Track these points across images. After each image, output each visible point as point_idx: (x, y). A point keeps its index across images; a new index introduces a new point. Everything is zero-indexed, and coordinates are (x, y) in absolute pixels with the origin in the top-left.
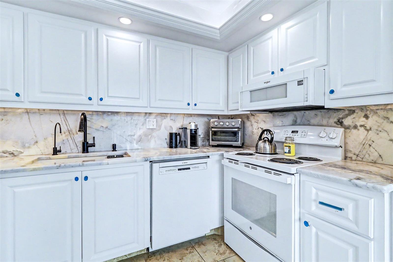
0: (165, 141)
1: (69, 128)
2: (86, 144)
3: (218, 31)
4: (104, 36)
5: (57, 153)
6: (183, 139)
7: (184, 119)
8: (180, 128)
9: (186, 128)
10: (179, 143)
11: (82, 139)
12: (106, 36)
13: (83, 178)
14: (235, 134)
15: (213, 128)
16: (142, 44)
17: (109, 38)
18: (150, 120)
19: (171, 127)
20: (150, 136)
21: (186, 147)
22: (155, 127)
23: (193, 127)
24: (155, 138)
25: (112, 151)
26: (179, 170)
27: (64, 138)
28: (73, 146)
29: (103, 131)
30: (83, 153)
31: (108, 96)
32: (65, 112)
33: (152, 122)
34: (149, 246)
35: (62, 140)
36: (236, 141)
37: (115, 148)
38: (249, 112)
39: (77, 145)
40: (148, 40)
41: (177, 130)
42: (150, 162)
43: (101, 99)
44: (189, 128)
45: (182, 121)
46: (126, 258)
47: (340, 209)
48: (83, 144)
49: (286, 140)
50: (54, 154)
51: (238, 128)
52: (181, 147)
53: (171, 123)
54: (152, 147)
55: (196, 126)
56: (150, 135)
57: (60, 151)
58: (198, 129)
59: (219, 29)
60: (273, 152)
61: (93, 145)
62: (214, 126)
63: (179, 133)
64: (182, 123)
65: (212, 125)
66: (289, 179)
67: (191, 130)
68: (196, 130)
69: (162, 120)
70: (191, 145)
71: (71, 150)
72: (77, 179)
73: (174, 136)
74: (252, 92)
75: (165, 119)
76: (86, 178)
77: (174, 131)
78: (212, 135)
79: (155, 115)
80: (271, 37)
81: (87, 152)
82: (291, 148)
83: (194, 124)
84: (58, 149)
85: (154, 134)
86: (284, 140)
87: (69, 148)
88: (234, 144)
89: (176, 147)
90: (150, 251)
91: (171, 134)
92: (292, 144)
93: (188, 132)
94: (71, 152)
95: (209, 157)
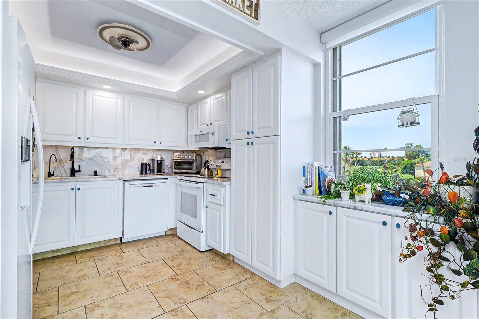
0: (138, 169)
1: (60, 158)
2: (73, 170)
3: (175, 94)
4: (91, 95)
5: (51, 176)
6: (151, 168)
7: (154, 153)
8: (149, 160)
9: (154, 160)
10: (149, 171)
11: (70, 166)
12: (92, 95)
13: (77, 189)
14: (191, 164)
15: (175, 159)
16: (119, 100)
17: (93, 96)
18: (125, 153)
19: (143, 159)
20: (125, 166)
21: (154, 174)
22: (129, 158)
23: (159, 159)
24: (129, 167)
25: (94, 176)
26: (144, 186)
27: (56, 166)
28: (63, 172)
29: (87, 161)
30: (71, 176)
31: (93, 137)
32: (57, 146)
33: (127, 155)
34: (122, 236)
35: (54, 167)
36: (191, 169)
37: (97, 173)
38: (198, 149)
39: (66, 171)
40: (123, 97)
41: (148, 161)
42: (123, 181)
43: (88, 139)
44: (156, 159)
45: (152, 154)
46: (105, 245)
47: (214, 195)
48: (71, 170)
49: (216, 167)
50: (49, 177)
51: (193, 160)
52: (150, 173)
53: (143, 156)
54: (127, 174)
55: (162, 158)
56: (125, 164)
57: (53, 175)
58: (164, 160)
59: (176, 93)
60: (210, 175)
61: (79, 171)
62: (177, 158)
63: (148, 164)
64: (152, 156)
65: (175, 158)
66: (200, 185)
67: (157, 161)
68: (162, 161)
69: (135, 153)
70: (157, 172)
71: (61, 174)
72: (73, 189)
73: (144, 165)
74: (196, 136)
75: (138, 152)
76: (79, 189)
77: (145, 162)
78: (175, 166)
79: (129, 150)
80: (208, 102)
81: (74, 176)
82: (218, 171)
83: (161, 157)
84: (52, 173)
85: (128, 164)
86: (215, 168)
87: (60, 173)
88: (190, 171)
89: (146, 173)
90: (122, 242)
91: (142, 164)
92: (219, 169)
93: (156, 162)
94: (61, 176)
95: (167, 179)
